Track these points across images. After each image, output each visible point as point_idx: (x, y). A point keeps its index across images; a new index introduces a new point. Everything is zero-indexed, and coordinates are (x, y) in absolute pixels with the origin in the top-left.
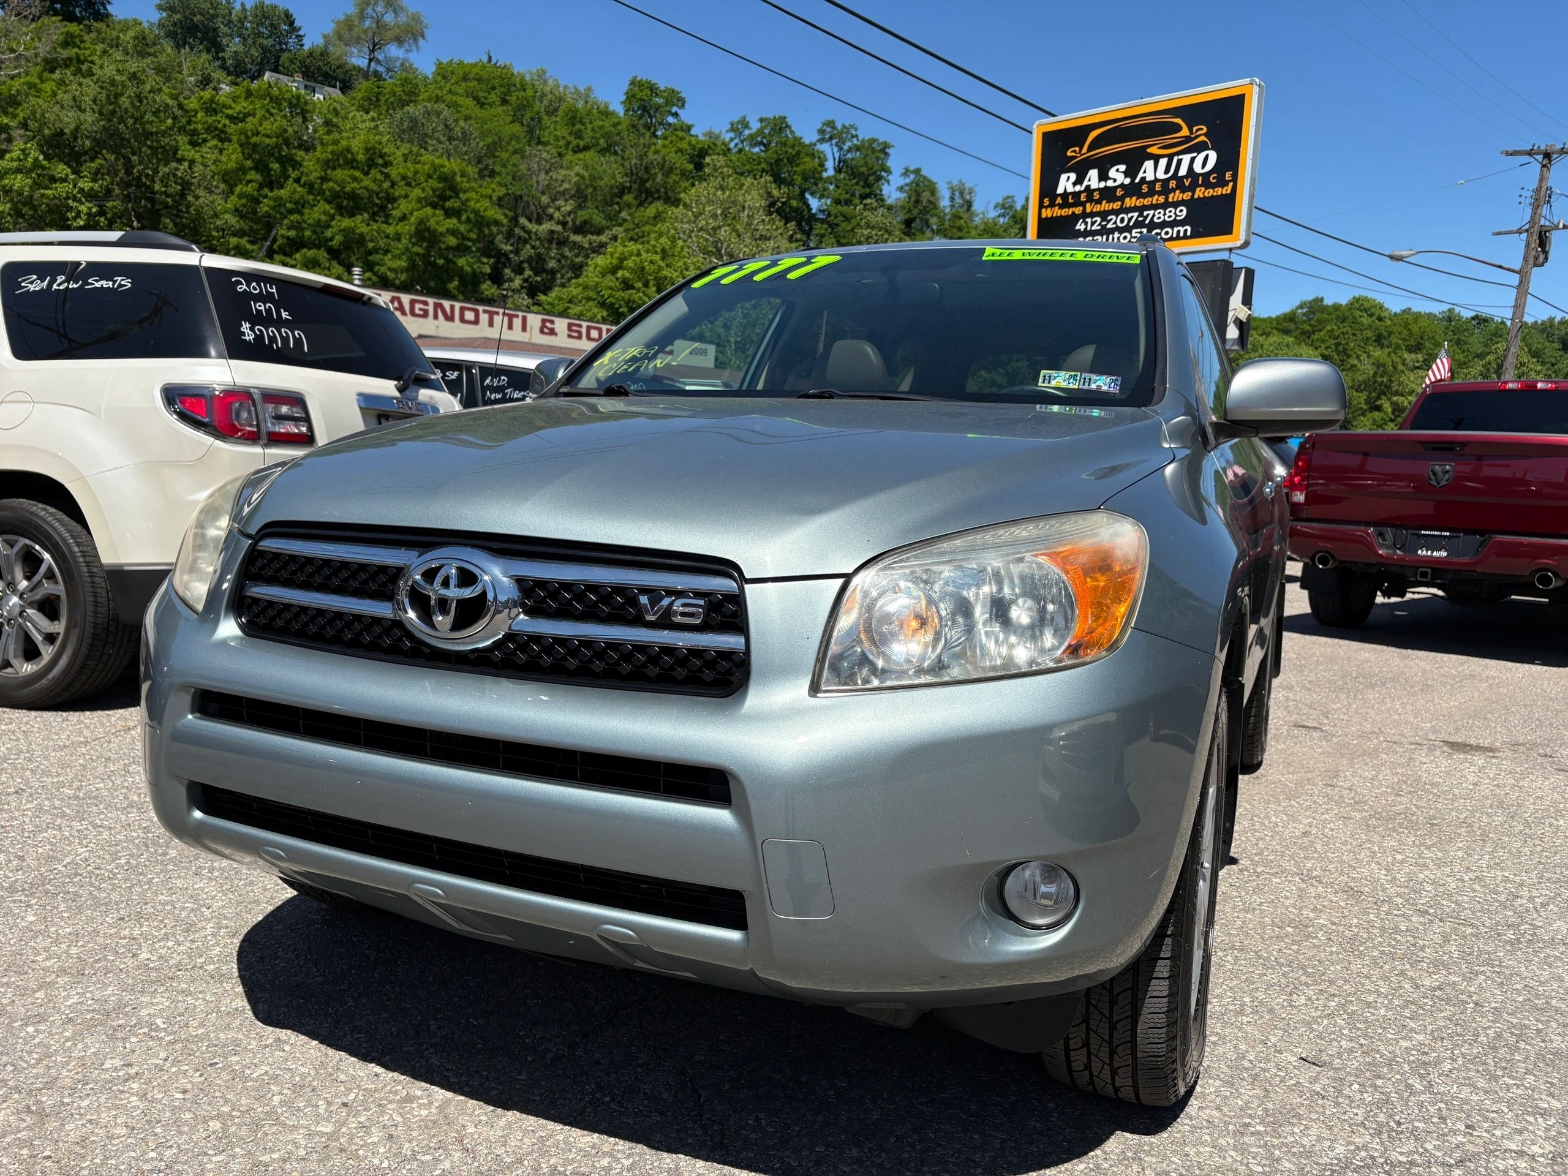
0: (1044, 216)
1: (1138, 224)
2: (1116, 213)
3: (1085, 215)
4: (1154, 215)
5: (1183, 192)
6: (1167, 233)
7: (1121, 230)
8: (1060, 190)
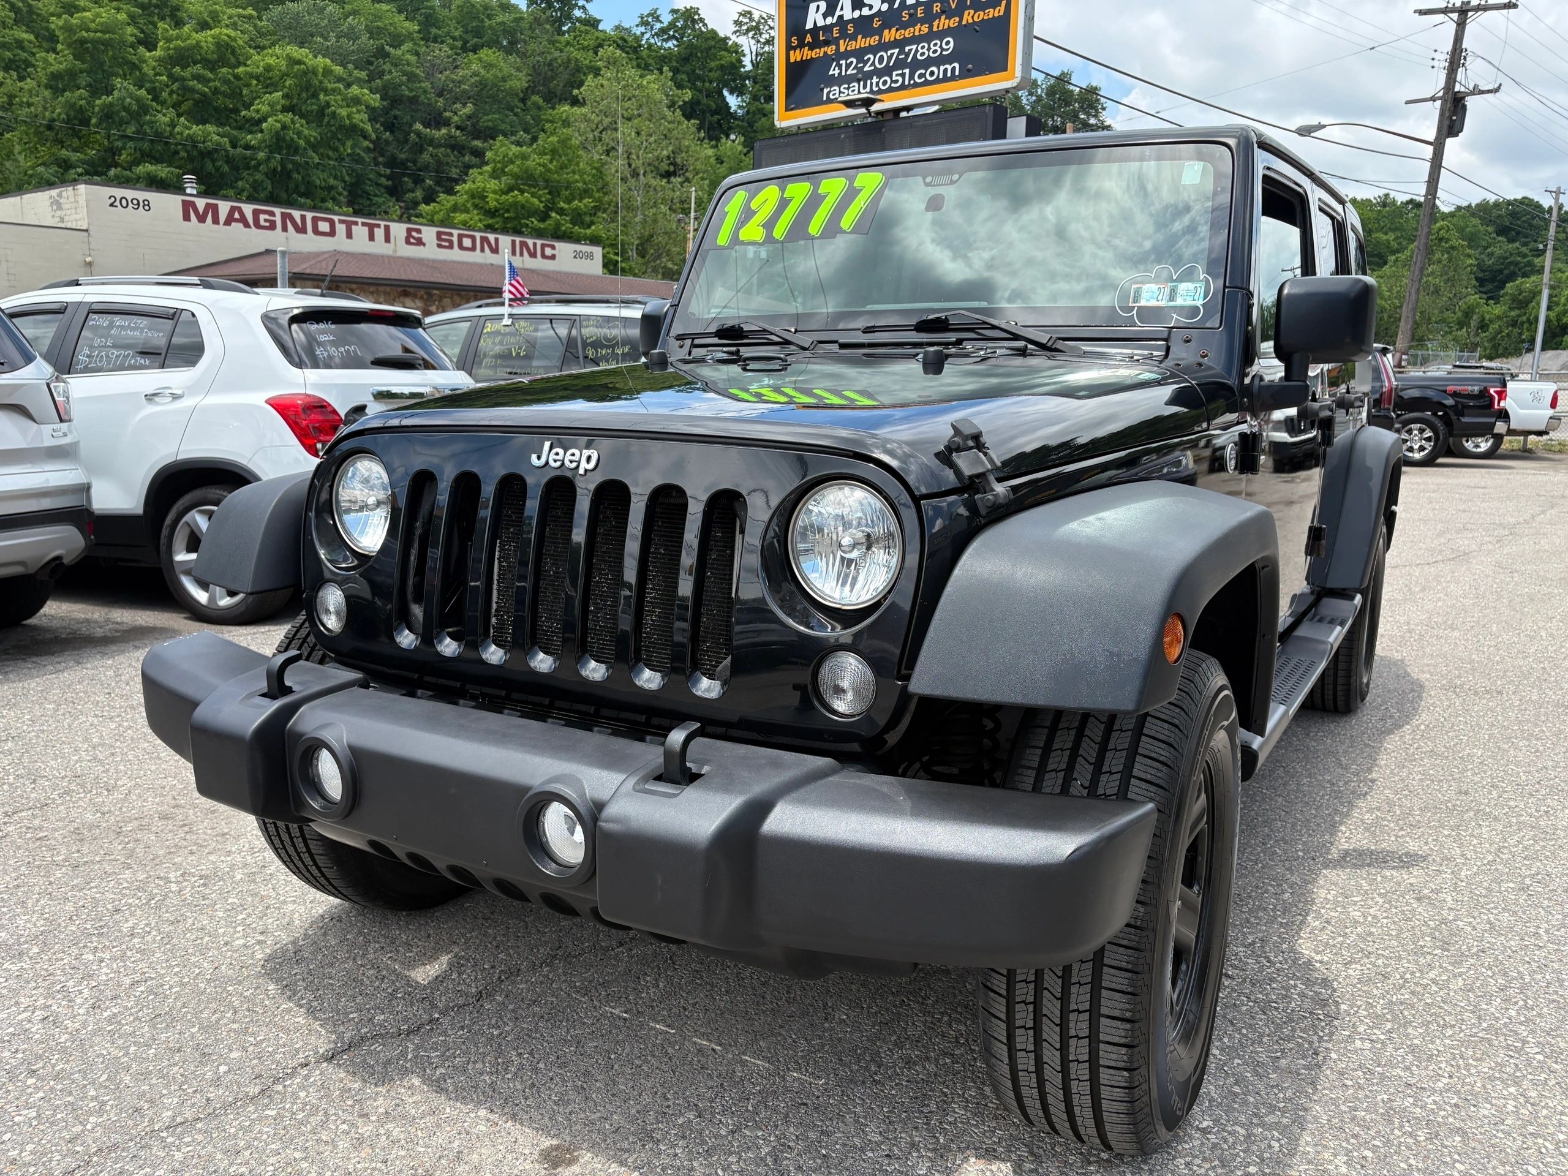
0: (792, 60)
1: (900, 64)
2: (874, 50)
3: (839, 56)
4: (917, 51)
5: (949, 18)
6: (932, 73)
7: (879, 73)
8: (809, 25)
